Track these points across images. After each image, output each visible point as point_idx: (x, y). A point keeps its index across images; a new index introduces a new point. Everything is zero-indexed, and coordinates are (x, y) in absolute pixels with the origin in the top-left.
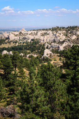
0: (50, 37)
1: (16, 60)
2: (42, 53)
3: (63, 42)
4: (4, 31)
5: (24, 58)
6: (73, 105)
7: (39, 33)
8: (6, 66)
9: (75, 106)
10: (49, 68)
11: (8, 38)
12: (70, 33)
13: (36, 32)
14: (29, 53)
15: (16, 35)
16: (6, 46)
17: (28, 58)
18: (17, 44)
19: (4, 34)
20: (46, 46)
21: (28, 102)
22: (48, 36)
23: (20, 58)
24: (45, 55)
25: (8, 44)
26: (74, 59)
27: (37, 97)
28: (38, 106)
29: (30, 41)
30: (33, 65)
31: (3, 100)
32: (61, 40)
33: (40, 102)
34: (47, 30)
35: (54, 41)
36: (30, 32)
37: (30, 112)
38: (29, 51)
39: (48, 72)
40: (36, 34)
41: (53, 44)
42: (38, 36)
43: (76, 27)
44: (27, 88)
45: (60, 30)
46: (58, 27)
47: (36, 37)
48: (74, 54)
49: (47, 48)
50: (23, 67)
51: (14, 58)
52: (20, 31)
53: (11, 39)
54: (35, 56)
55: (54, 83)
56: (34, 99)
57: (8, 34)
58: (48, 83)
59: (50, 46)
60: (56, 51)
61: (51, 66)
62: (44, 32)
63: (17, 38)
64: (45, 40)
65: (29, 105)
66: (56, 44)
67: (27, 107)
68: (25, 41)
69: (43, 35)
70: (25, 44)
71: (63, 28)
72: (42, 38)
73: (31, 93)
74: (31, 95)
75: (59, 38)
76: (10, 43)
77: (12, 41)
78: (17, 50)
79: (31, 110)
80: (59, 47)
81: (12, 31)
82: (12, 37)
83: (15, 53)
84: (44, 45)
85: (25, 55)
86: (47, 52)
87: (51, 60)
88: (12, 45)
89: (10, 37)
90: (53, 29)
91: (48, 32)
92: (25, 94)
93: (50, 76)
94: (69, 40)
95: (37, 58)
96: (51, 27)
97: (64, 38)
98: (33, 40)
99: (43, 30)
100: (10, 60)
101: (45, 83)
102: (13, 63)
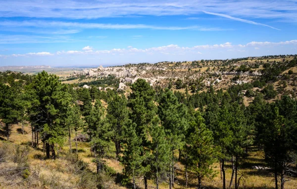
0: (124, 72)
1: (94, 92)
2: (117, 86)
3: (135, 76)
4: (84, 68)
5: (102, 91)
6: (127, 129)
7: (115, 69)
8: (85, 98)
9: (129, 130)
10: (116, 99)
11: (88, 74)
12: (141, 69)
13: (112, 68)
14: (107, 87)
15: (95, 72)
16: (87, 81)
17: (105, 91)
18: (96, 79)
19: (84, 71)
20: (120, 80)
21: (95, 129)
22: (122, 71)
23: (97, 91)
24: (120, 87)
25: (88, 79)
26: (139, 91)
27: (102, 124)
28: (104, 132)
29: (107, 76)
30: (109, 97)
31: (80, 128)
32: (133, 75)
33: (105, 128)
34: (121, 66)
35: (128, 76)
36: (106, 69)
37: (97, 137)
38: (106, 85)
39: (116, 103)
40: (112, 70)
41: (126, 78)
42: (114, 72)
43: (145, 64)
44: (93, 117)
45: (132, 66)
46: (130, 64)
47: (113, 73)
48: (139, 87)
49: (122, 82)
50: (101, 99)
51: (91, 91)
52: (99, 68)
53: (90, 75)
54: (112, 89)
55: (121, 112)
56: (100, 126)
57: (88, 71)
58: (116, 112)
59: (124, 80)
60: (129, 84)
61: (118, 97)
62: (119, 68)
63: (96, 74)
64: (120, 75)
65: (95, 132)
66: (129, 78)
67: (94, 133)
68: (103, 76)
69: (118, 71)
70: (103, 79)
71: (135, 65)
72: (117, 73)
73: (97, 121)
74: (97, 123)
75: (131, 73)
76: (90, 78)
77: (92, 77)
78: (96, 84)
79: (97, 135)
80: (131, 81)
81: (92, 68)
82: (92, 73)
83: (93, 87)
84: (119, 79)
85: (103, 89)
86: (122, 86)
87: (125, 92)
88: (92, 80)
89: (90, 73)
90: (126, 66)
91: (122, 69)
92: (92, 122)
93: (117, 105)
94: (139, 75)
95: (113, 90)
96: (124, 64)
97: (136, 73)
98: (109, 75)
99: (118, 66)
100: (88, 93)
101: (114, 112)
102: (91, 95)
